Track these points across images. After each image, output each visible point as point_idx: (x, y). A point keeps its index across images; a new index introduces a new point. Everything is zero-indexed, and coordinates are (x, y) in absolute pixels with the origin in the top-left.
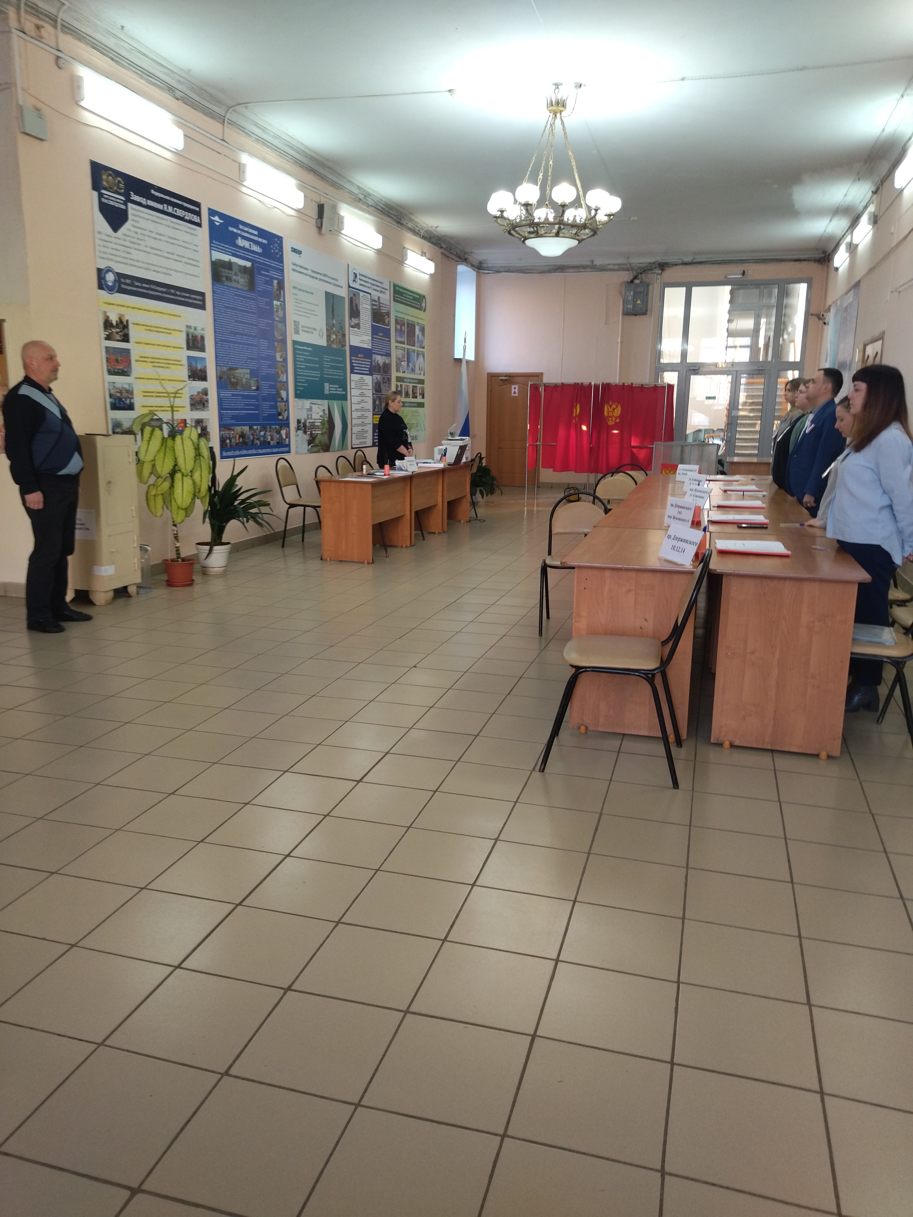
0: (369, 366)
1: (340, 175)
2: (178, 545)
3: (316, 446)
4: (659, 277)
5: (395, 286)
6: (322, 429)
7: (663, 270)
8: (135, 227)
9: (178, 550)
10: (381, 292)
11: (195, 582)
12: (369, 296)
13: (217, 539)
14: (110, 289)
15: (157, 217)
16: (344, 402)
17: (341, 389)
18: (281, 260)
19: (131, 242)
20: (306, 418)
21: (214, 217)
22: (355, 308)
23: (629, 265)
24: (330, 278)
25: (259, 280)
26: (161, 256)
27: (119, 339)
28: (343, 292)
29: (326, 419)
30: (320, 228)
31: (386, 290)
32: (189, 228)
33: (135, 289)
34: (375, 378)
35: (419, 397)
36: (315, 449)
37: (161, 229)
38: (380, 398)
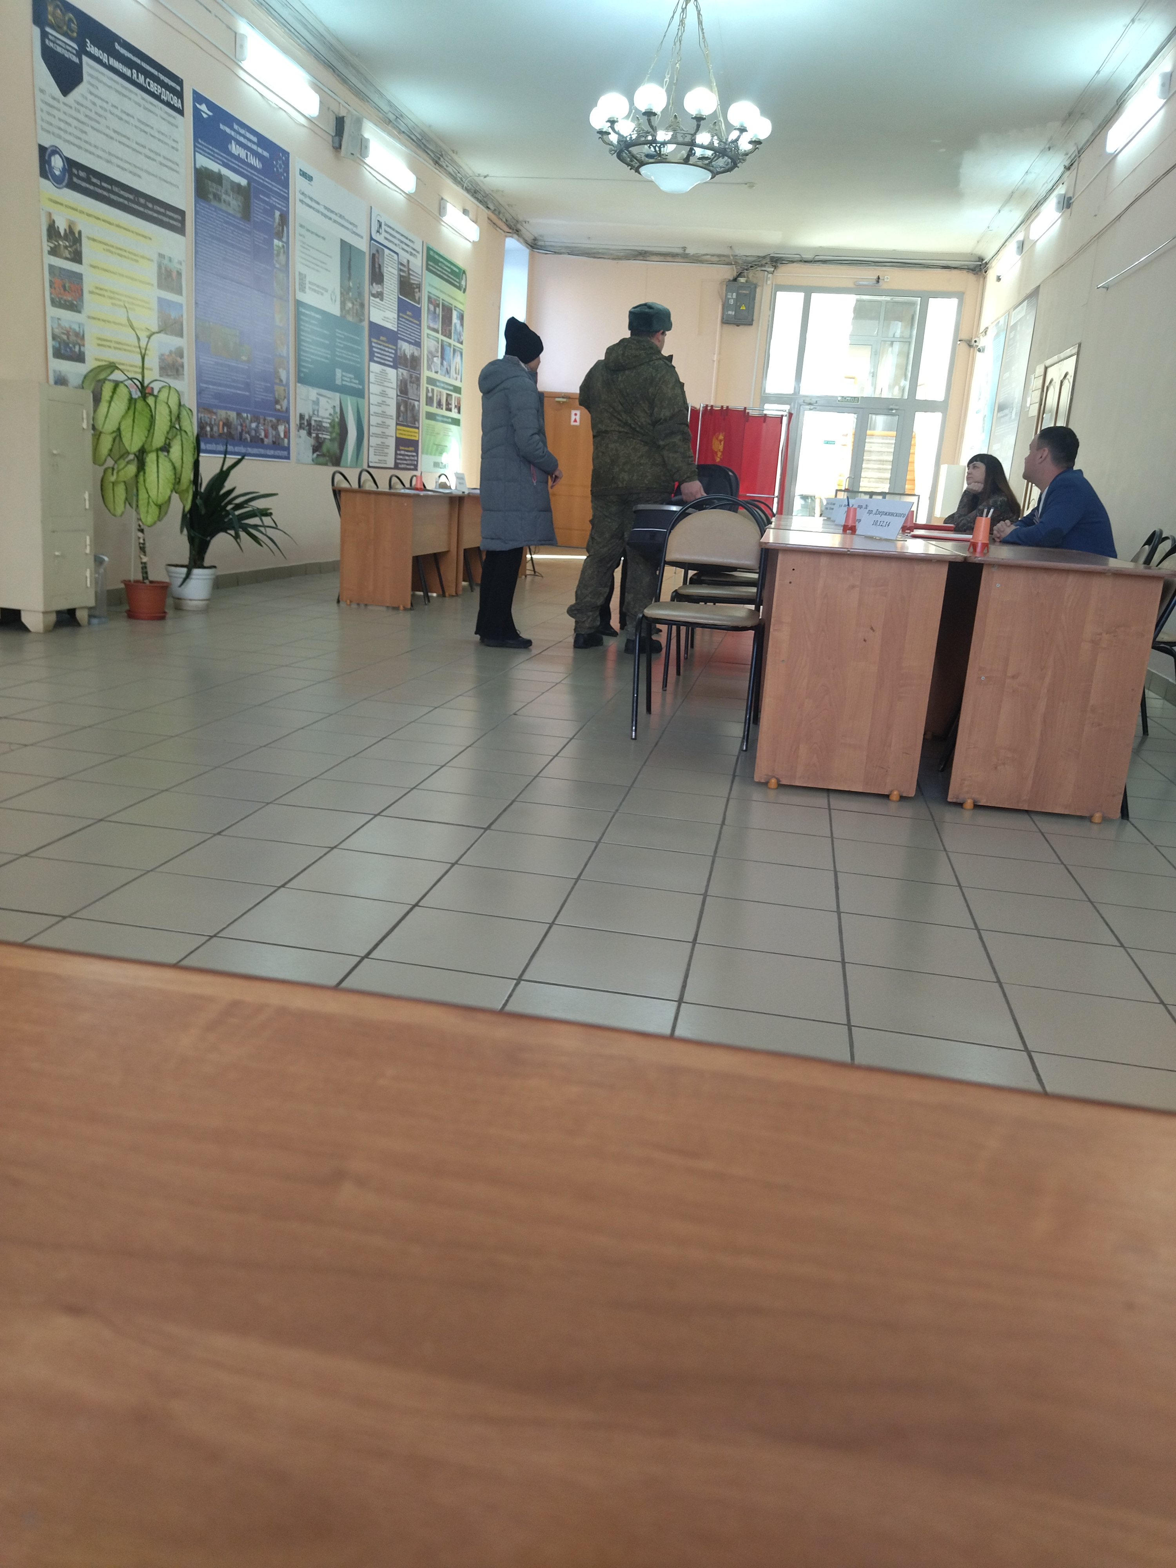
0: (393, 356)
1: (366, 79)
2: (145, 559)
3: (323, 455)
4: (770, 275)
5: (429, 249)
6: (331, 433)
7: (775, 267)
8: (91, 93)
9: (144, 567)
10: (411, 254)
11: (168, 616)
12: (396, 256)
13: (197, 560)
14: (57, 181)
15: (123, 87)
16: (360, 400)
17: (357, 382)
18: (286, 184)
19: (86, 116)
20: (311, 413)
21: (200, 104)
22: (377, 270)
23: (732, 258)
24: (347, 221)
25: (257, 206)
26: (128, 146)
27: (68, 256)
28: (362, 245)
29: (337, 420)
30: (338, 147)
31: (418, 252)
32: (166, 113)
33: (92, 188)
34: (400, 374)
35: (455, 410)
36: (321, 459)
37: (128, 106)
38: (406, 403)
